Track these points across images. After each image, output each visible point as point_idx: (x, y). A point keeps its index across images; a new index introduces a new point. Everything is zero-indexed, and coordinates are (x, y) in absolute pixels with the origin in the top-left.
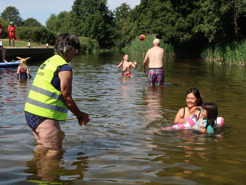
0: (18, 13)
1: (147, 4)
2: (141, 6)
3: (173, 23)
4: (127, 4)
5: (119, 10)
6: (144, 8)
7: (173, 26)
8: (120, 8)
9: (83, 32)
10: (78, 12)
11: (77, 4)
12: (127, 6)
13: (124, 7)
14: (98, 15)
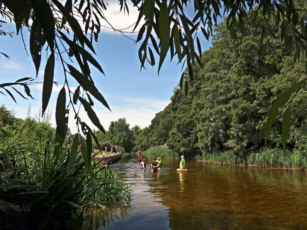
0: (70, 130)
1: (153, 127)
2: (149, 128)
3: (179, 141)
4: (138, 126)
5: (133, 130)
6: (152, 129)
7: (179, 143)
8: (134, 128)
9: (115, 143)
10: (112, 131)
11: (112, 127)
12: (138, 127)
13: (137, 128)
14: (124, 133)
